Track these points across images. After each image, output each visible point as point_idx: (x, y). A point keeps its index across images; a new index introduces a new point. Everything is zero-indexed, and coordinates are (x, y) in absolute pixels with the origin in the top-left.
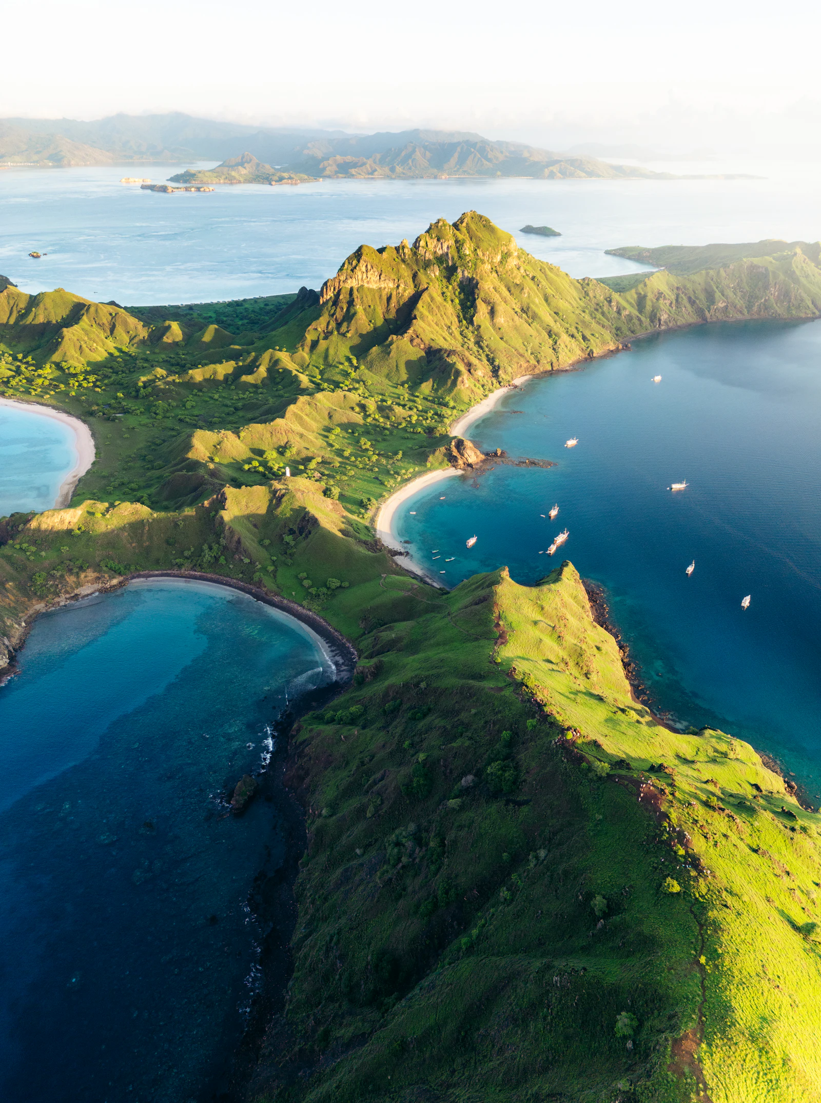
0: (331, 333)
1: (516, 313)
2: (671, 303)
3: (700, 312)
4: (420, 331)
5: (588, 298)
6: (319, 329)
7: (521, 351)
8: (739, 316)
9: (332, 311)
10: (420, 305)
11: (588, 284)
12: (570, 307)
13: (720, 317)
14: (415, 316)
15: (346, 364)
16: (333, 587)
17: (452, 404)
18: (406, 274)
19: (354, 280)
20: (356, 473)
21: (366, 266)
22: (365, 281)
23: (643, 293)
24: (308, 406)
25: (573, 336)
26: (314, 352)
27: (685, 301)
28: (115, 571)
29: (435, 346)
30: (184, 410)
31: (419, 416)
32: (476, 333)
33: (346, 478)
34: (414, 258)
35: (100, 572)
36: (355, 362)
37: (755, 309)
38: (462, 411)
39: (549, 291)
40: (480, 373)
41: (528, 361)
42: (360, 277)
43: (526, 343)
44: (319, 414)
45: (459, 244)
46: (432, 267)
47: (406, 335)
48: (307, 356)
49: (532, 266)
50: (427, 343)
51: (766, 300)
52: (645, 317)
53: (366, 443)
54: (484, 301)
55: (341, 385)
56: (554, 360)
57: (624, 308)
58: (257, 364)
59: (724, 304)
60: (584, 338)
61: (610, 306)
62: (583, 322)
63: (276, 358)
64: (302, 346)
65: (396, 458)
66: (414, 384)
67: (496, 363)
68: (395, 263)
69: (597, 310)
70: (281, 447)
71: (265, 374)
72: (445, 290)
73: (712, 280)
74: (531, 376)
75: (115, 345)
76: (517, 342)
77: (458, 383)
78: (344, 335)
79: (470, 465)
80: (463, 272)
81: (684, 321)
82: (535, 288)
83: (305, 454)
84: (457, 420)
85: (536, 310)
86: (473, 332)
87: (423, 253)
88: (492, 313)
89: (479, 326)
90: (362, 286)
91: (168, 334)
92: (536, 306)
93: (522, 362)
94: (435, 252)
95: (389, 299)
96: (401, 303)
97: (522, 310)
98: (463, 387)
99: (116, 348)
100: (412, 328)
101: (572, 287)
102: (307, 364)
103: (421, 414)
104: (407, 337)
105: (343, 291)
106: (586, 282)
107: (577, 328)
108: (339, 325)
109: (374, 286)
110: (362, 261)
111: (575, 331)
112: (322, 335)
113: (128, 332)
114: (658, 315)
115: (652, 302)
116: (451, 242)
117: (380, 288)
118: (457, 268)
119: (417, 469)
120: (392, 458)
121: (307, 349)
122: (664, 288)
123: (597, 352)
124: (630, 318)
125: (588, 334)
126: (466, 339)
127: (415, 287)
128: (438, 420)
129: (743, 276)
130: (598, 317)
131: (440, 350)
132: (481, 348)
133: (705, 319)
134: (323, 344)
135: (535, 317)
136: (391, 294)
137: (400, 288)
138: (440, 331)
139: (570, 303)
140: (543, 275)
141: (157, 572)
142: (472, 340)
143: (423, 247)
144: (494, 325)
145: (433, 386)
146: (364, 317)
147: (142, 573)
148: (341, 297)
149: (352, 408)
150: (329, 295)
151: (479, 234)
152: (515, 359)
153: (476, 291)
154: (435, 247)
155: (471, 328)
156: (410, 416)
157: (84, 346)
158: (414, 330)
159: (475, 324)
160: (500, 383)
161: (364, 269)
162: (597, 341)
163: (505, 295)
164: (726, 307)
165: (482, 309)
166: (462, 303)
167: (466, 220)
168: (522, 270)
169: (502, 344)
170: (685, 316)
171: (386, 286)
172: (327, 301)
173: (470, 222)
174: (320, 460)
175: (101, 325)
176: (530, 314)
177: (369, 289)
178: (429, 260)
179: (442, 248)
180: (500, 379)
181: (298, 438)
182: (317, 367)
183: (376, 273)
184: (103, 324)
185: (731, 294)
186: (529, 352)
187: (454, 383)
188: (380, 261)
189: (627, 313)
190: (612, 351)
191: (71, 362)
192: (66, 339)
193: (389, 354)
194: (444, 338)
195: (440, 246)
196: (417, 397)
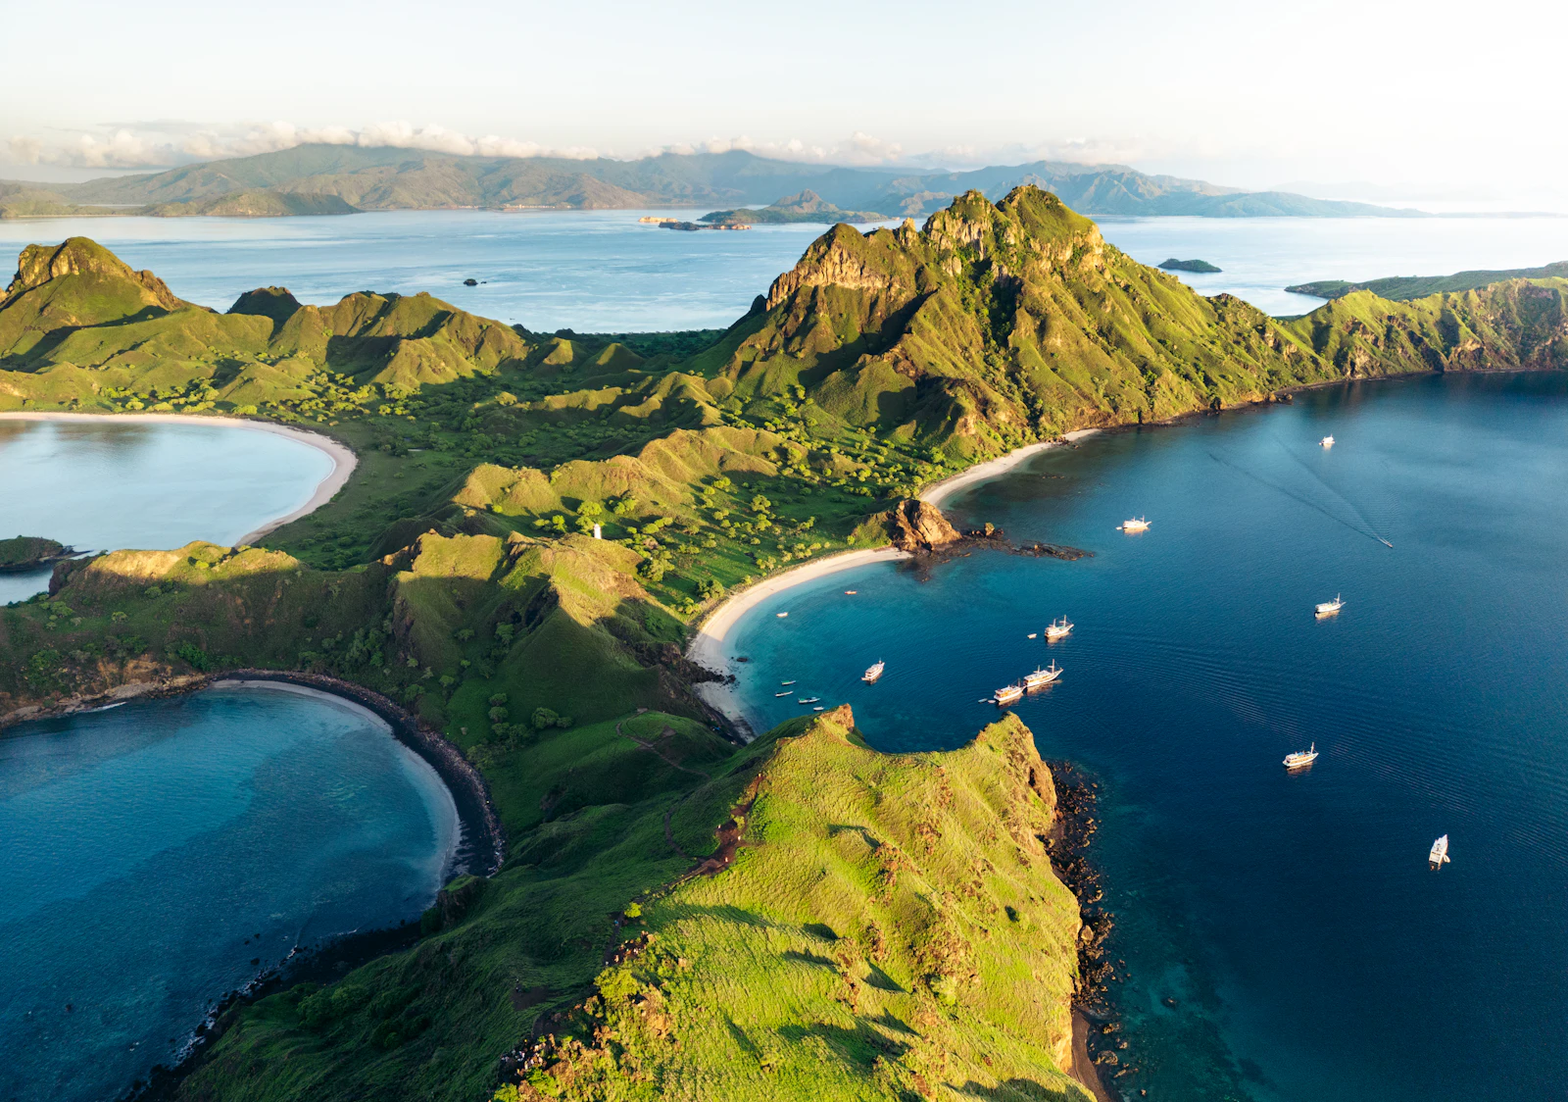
0: (774, 352)
1: (1087, 334)
2: (1376, 340)
3: (1430, 356)
4: (912, 350)
5: (1224, 325)
6: (758, 346)
7: (1086, 390)
8: (1504, 367)
9: (782, 321)
10: (920, 314)
11: (1225, 304)
12: (1190, 336)
13: (1468, 366)
14: (910, 329)
15: (787, 395)
16: (539, 725)
17: (939, 457)
18: (905, 269)
19: (821, 276)
20: (719, 545)
21: (841, 255)
22: (838, 278)
23: (1325, 322)
24: (688, 445)
25: (1187, 377)
26: (744, 378)
27: (1403, 337)
28: (191, 663)
29: (932, 372)
30: (514, 448)
31: (873, 471)
32: (1010, 359)
33: (697, 550)
34: (923, 246)
35: (162, 660)
36: (801, 394)
37: (1534, 355)
38: (954, 469)
39: (1153, 308)
40: (1002, 417)
41: (1098, 407)
42: (830, 271)
43: (1097, 380)
44: (705, 458)
45: (999, 231)
46: (950, 261)
47: (886, 355)
48: (729, 383)
49: (1127, 272)
50: (921, 368)
51: (1554, 342)
52: (1327, 358)
53: (761, 503)
54: (1031, 312)
55: (767, 424)
56: (1145, 408)
57: (1288, 343)
58: (652, 392)
59: (1475, 346)
60: (1208, 381)
61: (1263, 339)
62: (1209, 357)
63: (682, 383)
64: (728, 369)
65: (801, 526)
66: (885, 428)
67: (1039, 405)
68: (888, 251)
69: (1237, 343)
70: (614, 498)
71: (658, 406)
72: (967, 295)
73: (1455, 307)
74: (1099, 430)
75: (475, 368)
76: (1082, 378)
77: (957, 427)
78: (793, 355)
79: (927, 546)
80: (1000, 268)
81: (1399, 369)
82: (1128, 302)
83: (649, 510)
84: (938, 481)
85: (1124, 332)
86: (1004, 358)
87: (937, 239)
88: (1042, 330)
89: (1018, 350)
90: (833, 284)
91: (552, 355)
92: (1125, 326)
93: (1085, 407)
94: (959, 240)
95: (874, 304)
96: (892, 311)
97: (1100, 332)
98: (964, 435)
99: (474, 371)
100: (899, 346)
101: (1197, 307)
102: (727, 394)
103: (880, 469)
104: (887, 358)
105: (802, 291)
106: (1223, 300)
107: (1195, 365)
108: (788, 340)
109: (851, 285)
110: (833, 246)
111: (1192, 371)
112: (762, 355)
113: (500, 352)
114: (1350, 355)
115: (1341, 335)
116: (987, 226)
117: (861, 289)
118: (991, 263)
119: (828, 545)
120: (793, 526)
121: (733, 374)
122: (1364, 316)
123: (1226, 403)
124: (1297, 358)
125: (1214, 375)
126: (991, 368)
127: (918, 288)
128: (905, 478)
129: (1511, 302)
130: (1236, 351)
131: (939, 379)
132: (1017, 382)
133: (1438, 366)
134: (759, 367)
135: (1121, 342)
136: (878, 297)
137: (893, 289)
138: (950, 354)
139: (1189, 329)
140: (1146, 286)
141: (266, 672)
142: (1003, 369)
143: (938, 230)
144: (1043, 349)
145: (916, 431)
146: (829, 330)
147: (241, 671)
148: (798, 300)
149: (766, 455)
150: (783, 296)
151: (1037, 218)
152: (1073, 402)
153: (1019, 296)
154: (959, 232)
155: (1002, 352)
156: (858, 471)
157: (426, 364)
158: (903, 349)
159: (1011, 345)
160: (1038, 435)
161: (836, 259)
162: (1231, 386)
163: (1071, 307)
164: (1480, 351)
165: (1025, 325)
166: (993, 315)
167: (1017, 198)
168: (1108, 276)
169: (1055, 377)
170: (1403, 361)
171: (871, 285)
172: (778, 306)
173: (1024, 199)
174: (669, 521)
175: (463, 341)
176: (1113, 338)
177: (843, 289)
178: (947, 251)
179: (970, 233)
180: (1041, 430)
181: (647, 488)
182: (741, 400)
183: (856, 266)
184: (468, 339)
185: (1489, 331)
186: (1101, 392)
187: (951, 428)
188: (863, 248)
189: (1293, 349)
190: (1256, 404)
191: (399, 384)
192: (401, 353)
193: (855, 382)
194: (953, 364)
195: (966, 230)
196: (886, 445)
